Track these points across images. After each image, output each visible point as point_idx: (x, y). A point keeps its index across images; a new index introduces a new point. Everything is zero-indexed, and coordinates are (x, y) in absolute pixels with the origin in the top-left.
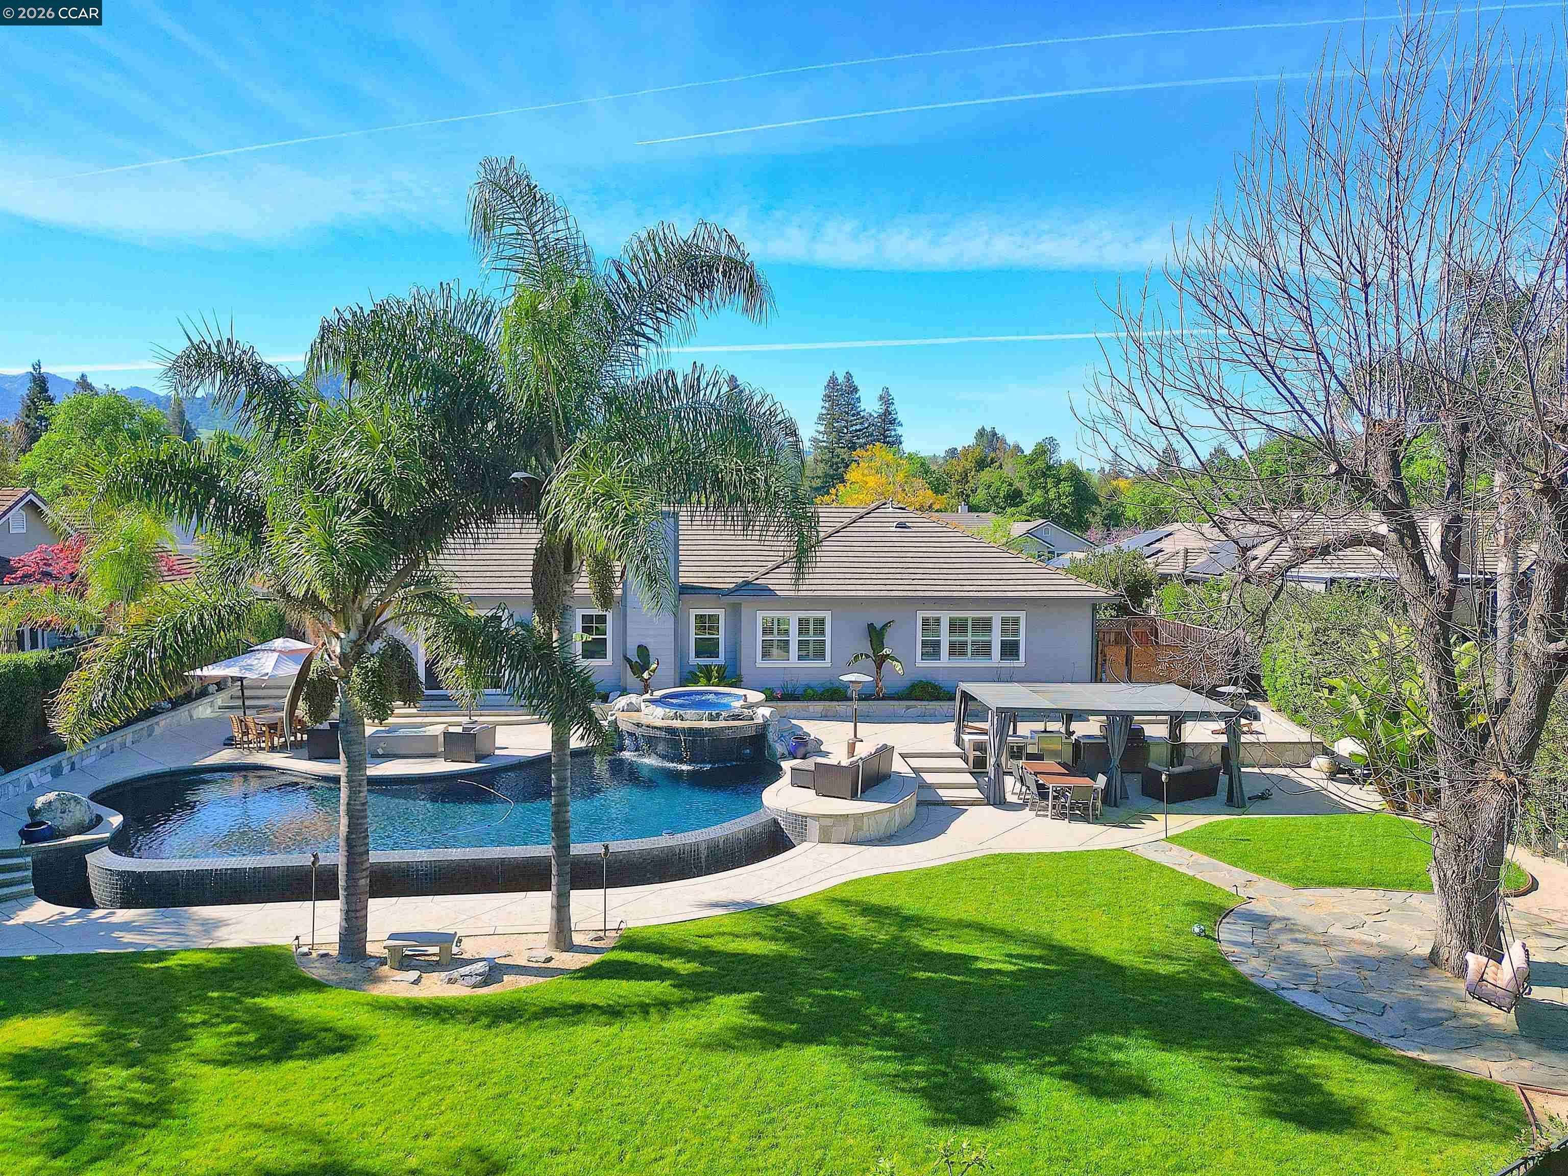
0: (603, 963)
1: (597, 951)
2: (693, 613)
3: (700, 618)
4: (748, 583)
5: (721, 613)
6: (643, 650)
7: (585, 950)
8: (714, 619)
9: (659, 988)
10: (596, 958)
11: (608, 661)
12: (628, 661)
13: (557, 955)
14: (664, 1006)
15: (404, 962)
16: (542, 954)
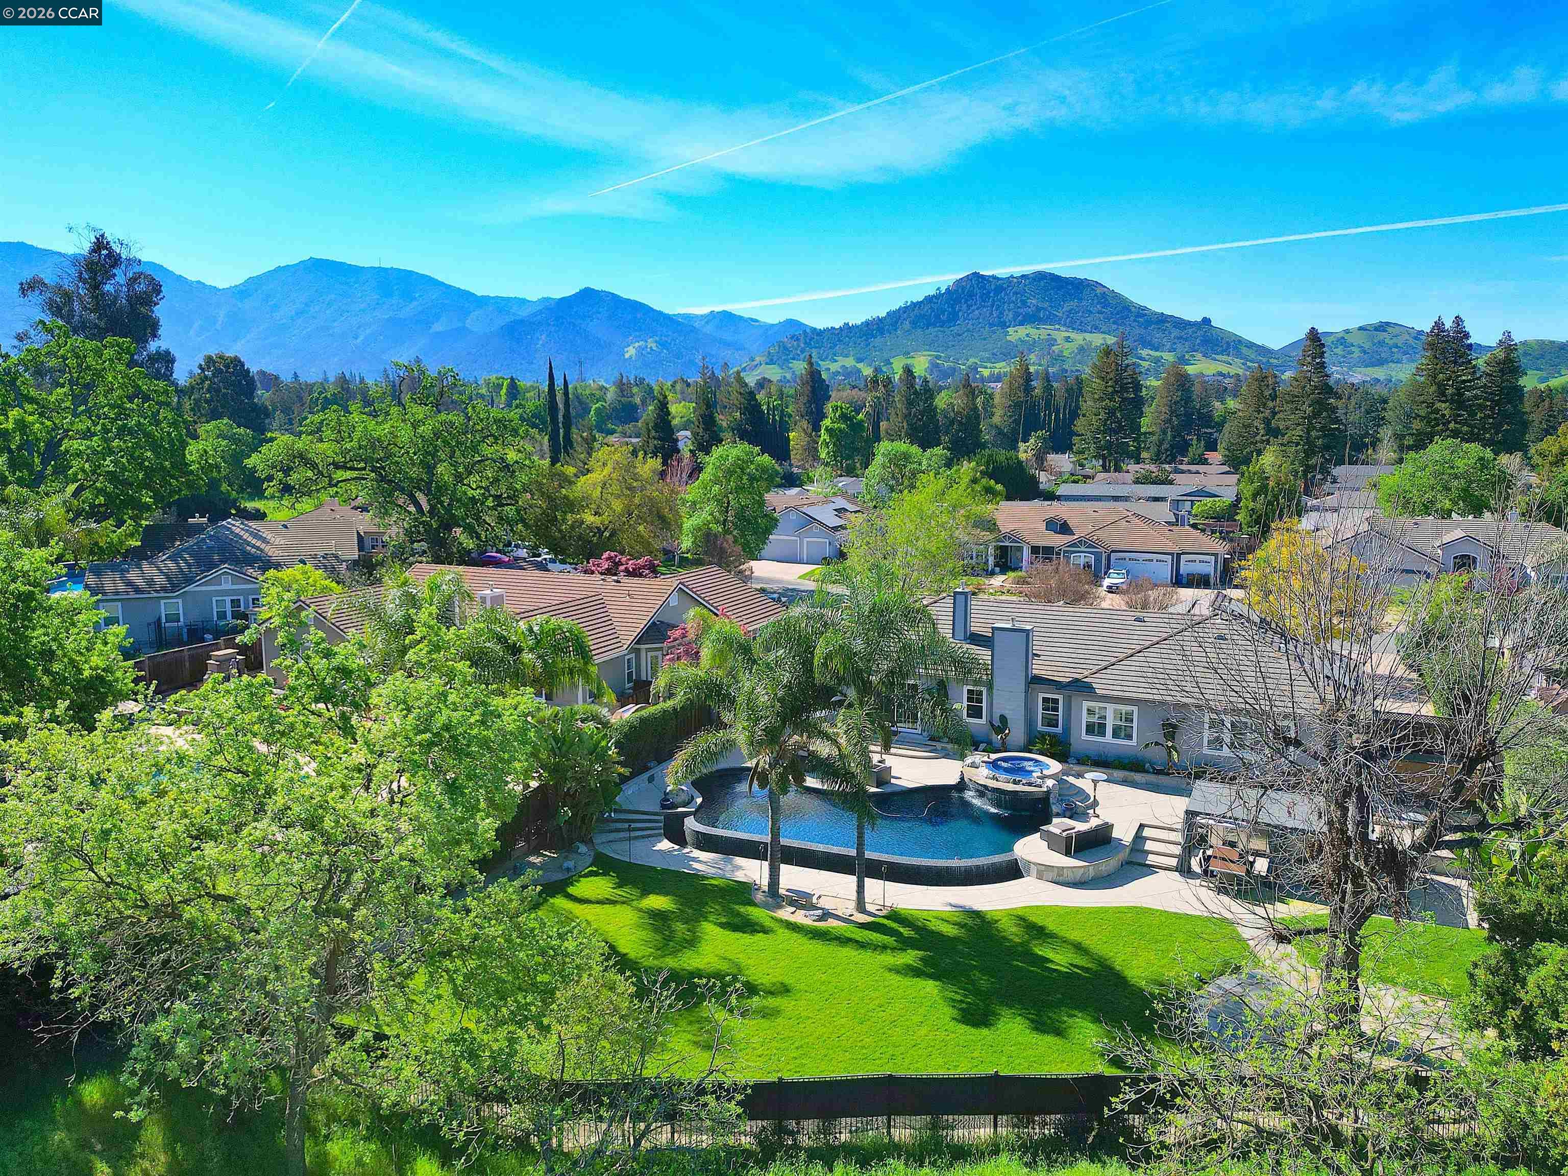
0: (873, 923)
1: (875, 916)
2: (1041, 696)
3: (1045, 700)
4: (1077, 680)
5: (1060, 697)
6: (1003, 718)
7: (870, 914)
8: (1056, 701)
9: (889, 940)
10: (873, 919)
11: (983, 721)
12: (992, 725)
13: (855, 913)
14: (884, 948)
15: (792, 903)
16: (849, 912)
